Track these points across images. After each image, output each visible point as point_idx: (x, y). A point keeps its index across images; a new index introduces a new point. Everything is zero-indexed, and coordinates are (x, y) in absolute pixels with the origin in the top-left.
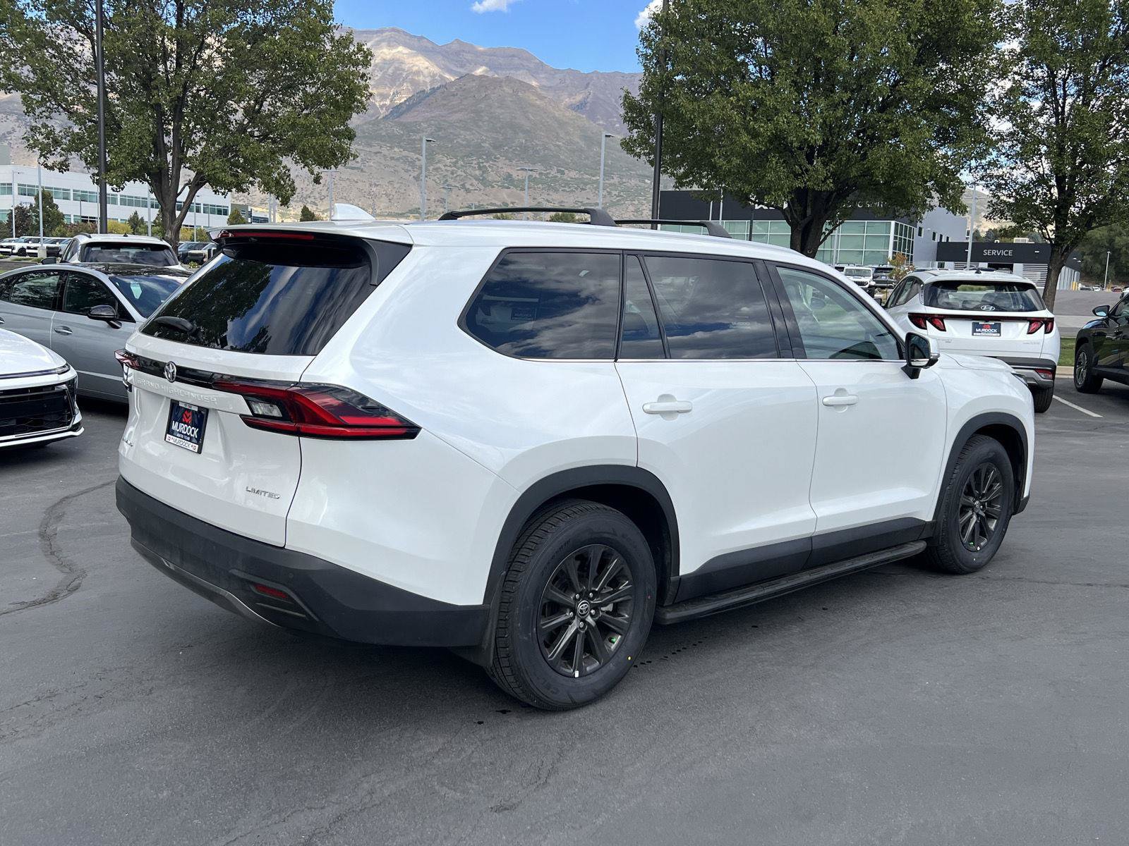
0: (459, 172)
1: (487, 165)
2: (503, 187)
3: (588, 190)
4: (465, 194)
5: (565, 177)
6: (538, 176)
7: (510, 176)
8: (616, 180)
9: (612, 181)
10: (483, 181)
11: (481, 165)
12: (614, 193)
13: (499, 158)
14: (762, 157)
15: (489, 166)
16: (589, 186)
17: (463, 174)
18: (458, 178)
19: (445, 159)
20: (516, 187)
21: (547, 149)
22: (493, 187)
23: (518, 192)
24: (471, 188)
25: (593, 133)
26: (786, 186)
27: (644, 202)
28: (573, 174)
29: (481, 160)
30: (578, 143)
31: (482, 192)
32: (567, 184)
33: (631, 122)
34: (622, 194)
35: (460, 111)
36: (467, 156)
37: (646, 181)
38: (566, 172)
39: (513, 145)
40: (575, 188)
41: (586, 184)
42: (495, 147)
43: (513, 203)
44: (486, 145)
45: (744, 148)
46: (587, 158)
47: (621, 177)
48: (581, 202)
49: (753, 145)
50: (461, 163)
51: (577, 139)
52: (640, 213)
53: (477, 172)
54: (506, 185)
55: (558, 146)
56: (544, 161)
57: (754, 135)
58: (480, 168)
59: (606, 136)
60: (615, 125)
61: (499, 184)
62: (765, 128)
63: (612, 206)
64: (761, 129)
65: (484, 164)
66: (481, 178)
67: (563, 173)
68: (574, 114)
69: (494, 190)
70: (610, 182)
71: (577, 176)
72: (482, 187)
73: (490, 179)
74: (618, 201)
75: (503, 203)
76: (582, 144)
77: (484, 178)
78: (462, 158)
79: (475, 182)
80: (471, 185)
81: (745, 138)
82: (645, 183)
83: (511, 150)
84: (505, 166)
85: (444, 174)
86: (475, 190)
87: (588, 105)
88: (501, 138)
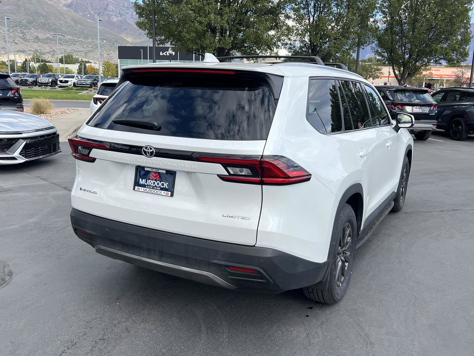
0: (11, 35)
1: (25, 31)
2: (35, 42)
3: (77, 45)
4: (15, 45)
5: (65, 38)
6: (52, 38)
7: (38, 37)
8: (90, 40)
9: (88, 41)
10: (24, 39)
11: (22, 31)
12: (90, 46)
13: (31, 28)
14: (204, 33)
15: (26, 32)
16: (77, 43)
17: (13, 35)
18: (11, 37)
19: (3, 27)
20: (41, 42)
21: (55, 25)
22: (29, 42)
23: (43, 44)
24: (18, 42)
25: (77, 18)
26: (214, 46)
27: (104, 51)
28: (69, 37)
29: (22, 29)
30: (70, 23)
31: (24, 44)
32: (67, 42)
33: (140, 15)
34: (93, 47)
35: (9, 5)
36: (15, 27)
37: (104, 41)
38: (66, 36)
39: (38, 22)
40: (71, 44)
41: (76, 42)
42: (29, 23)
43: (40, 50)
44: (24, 22)
45: (196, 29)
46: (75, 30)
47: (92, 39)
48: (75, 50)
49: (200, 28)
50: (11, 30)
51: (69, 21)
52: (102, 56)
53: (21, 35)
54: (36, 41)
55: (61, 24)
56: (54, 30)
57: (200, 23)
58: (22, 33)
59: (99, 20)
60: (87, 15)
61: (33, 40)
62: (204, 20)
63: (89, 52)
64: (203, 21)
65: (24, 31)
66: (23, 38)
67: (64, 37)
68: (67, 9)
69: (30, 43)
70: (87, 41)
71: (71, 38)
72: (24, 42)
73: (28, 38)
74: (92, 50)
75: (35, 50)
76: (72, 23)
77: (24, 38)
78: (12, 27)
79: (20, 40)
80: (18, 41)
81: (197, 24)
82: (104, 42)
83: (37, 25)
84: (34, 32)
85: (3, 35)
86: (21, 43)
87: (74, 5)
88: (31, 18)
